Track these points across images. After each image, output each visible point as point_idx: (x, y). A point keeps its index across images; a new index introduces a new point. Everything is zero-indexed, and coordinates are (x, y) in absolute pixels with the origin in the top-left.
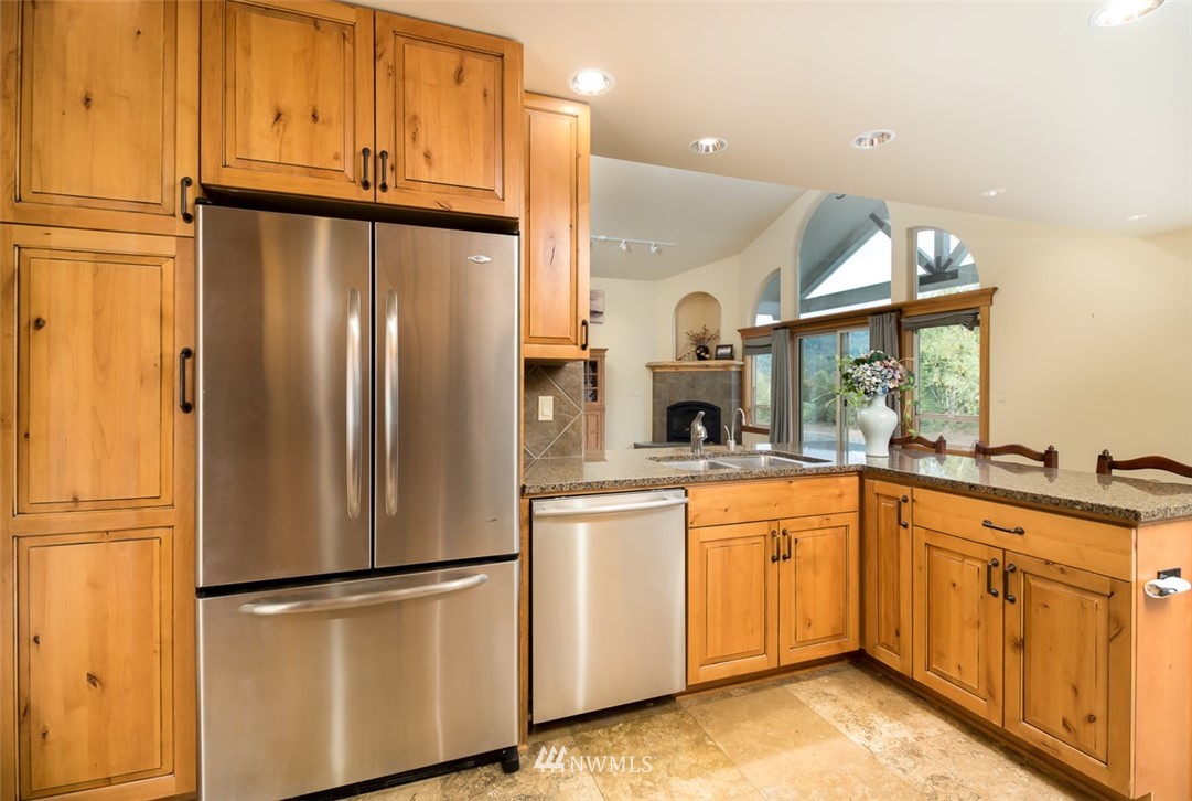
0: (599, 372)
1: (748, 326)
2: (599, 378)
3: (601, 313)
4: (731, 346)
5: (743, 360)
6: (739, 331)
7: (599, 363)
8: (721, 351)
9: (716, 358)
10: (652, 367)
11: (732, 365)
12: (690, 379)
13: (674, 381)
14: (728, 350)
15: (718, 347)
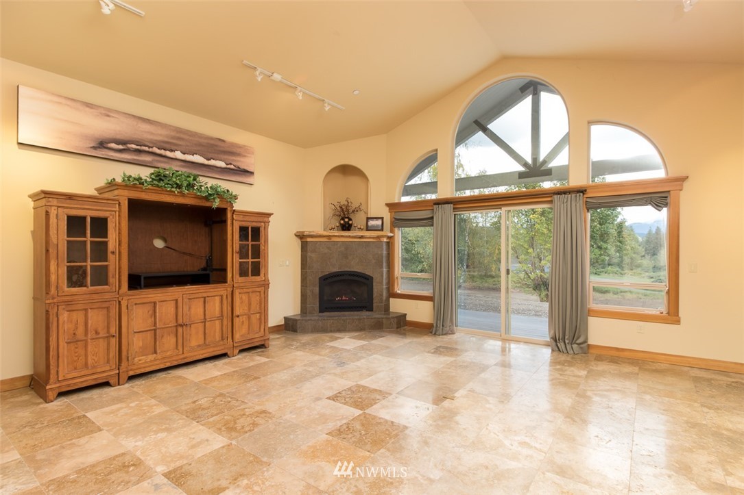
0: (262, 241)
1: (396, 201)
2: (262, 247)
3: (252, 173)
4: (382, 218)
5: (392, 231)
6: (387, 205)
7: (262, 229)
8: (371, 223)
9: (367, 230)
10: (301, 236)
11: (383, 236)
12: (343, 249)
13: (326, 251)
14: (379, 222)
15: (368, 219)
